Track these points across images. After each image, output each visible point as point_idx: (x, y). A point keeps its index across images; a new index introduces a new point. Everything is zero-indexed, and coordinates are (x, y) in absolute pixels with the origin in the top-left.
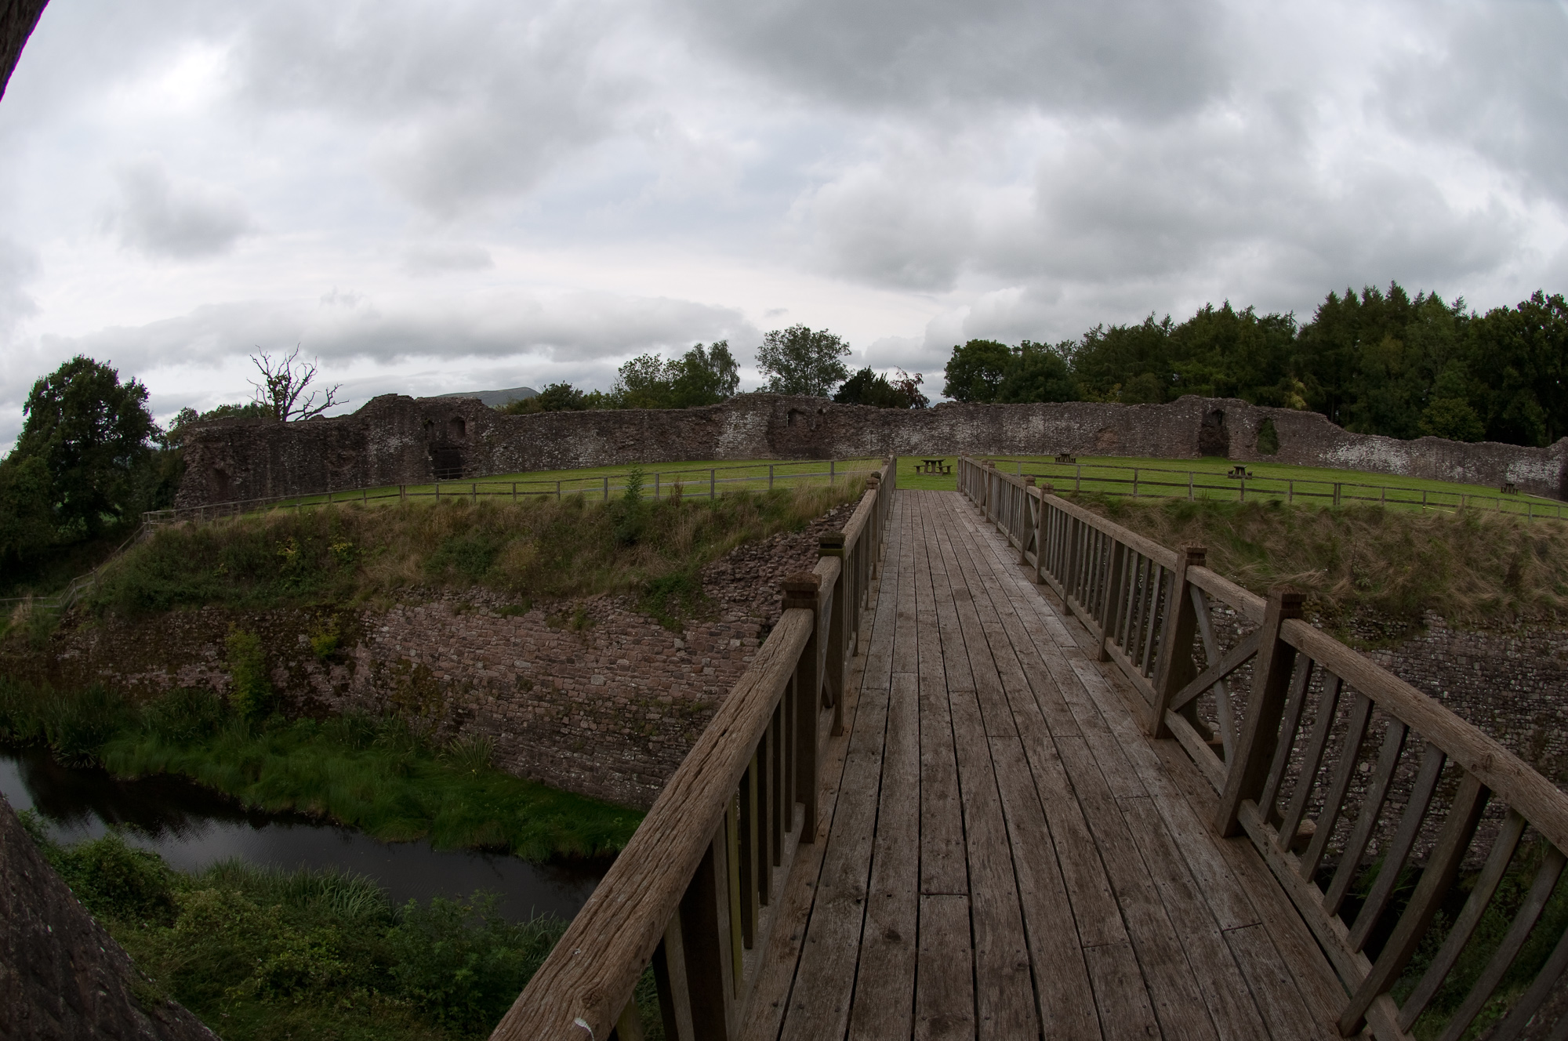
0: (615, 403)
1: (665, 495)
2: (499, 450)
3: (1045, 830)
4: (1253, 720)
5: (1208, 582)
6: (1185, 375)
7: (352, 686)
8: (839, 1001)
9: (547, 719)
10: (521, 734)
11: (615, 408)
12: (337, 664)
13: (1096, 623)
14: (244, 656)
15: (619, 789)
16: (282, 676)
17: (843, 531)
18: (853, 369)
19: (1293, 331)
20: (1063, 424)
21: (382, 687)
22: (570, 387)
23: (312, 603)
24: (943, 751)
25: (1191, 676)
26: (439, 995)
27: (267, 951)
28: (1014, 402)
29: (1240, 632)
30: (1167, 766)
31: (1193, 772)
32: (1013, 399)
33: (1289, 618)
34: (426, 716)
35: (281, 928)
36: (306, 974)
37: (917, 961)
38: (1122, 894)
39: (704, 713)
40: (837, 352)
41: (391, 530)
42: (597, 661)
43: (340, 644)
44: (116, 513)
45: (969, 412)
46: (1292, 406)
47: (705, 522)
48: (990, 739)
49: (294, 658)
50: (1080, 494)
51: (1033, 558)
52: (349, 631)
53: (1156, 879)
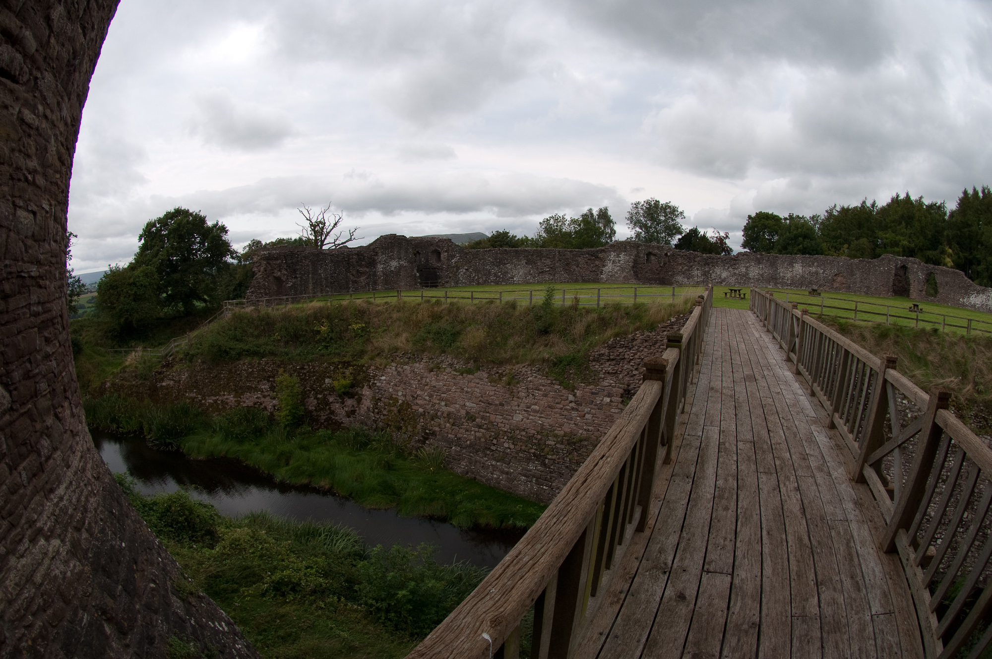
0: (537, 244)
1: (568, 303)
2: (462, 271)
3: (784, 537)
4: (914, 475)
5: (897, 380)
6: (885, 241)
7: (358, 412)
8: (641, 635)
9: (483, 440)
10: (465, 448)
11: (537, 247)
12: (349, 398)
13: (829, 403)
14: (288, 389)
15: (523, 487)
16: (312, 403)
17: (681, 332)
18: (686, 228)
19: (945, 214)
20: (813, 269)
21: (378, 413)
22: (508, 233)
23: (336, 360)
24: (730, 479)
25: (881, 444)
26: (384, 605)
27: (275, 568)
28: (784, 254)
29: (909, 416)
30: (860, 501)
31: (874, 507)
32: (784, 252)
33: (941, 408)
34: (404, 433)
35: (288, 555)
36: (299, 584)
37: (693, 615)
38: (821, 584)
39: (582, 443)
40: (677, 216)
41: (391, 318)
42: (519, 406)
43: (352, 386)
44: (205, 301)
45: (757, 258)
46: (945, 265)
47: (593, 322)
48: (759, 473)
49: (321, 393)
50: (823, 317)
51: (794, 357)
52: (359, 378)
53: (842, 576)
